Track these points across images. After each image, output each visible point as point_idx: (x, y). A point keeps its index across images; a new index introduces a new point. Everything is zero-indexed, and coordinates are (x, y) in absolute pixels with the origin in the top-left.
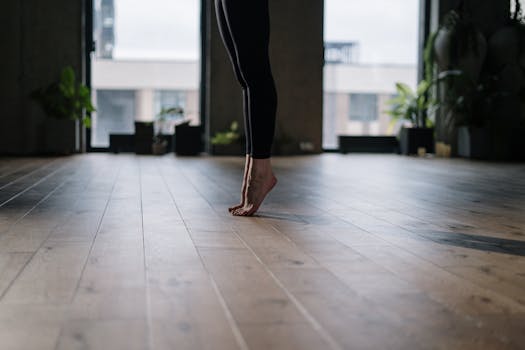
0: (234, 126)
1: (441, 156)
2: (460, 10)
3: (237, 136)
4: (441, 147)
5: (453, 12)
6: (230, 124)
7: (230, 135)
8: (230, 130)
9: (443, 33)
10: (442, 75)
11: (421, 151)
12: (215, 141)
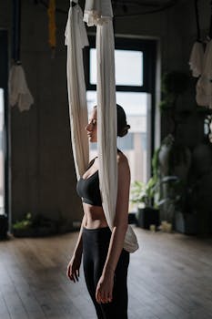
0: (29, 216)
1: (165, 231)
2: (174, 134)
3: (30, 223)
4: (165, 225)
5: (170, 135)
6: (26, 215)
7: (26, 223)
8: (26, 219)
9: (164, 149)
10: (165, 179)
11: (153, 227)
12: (15, 226)
